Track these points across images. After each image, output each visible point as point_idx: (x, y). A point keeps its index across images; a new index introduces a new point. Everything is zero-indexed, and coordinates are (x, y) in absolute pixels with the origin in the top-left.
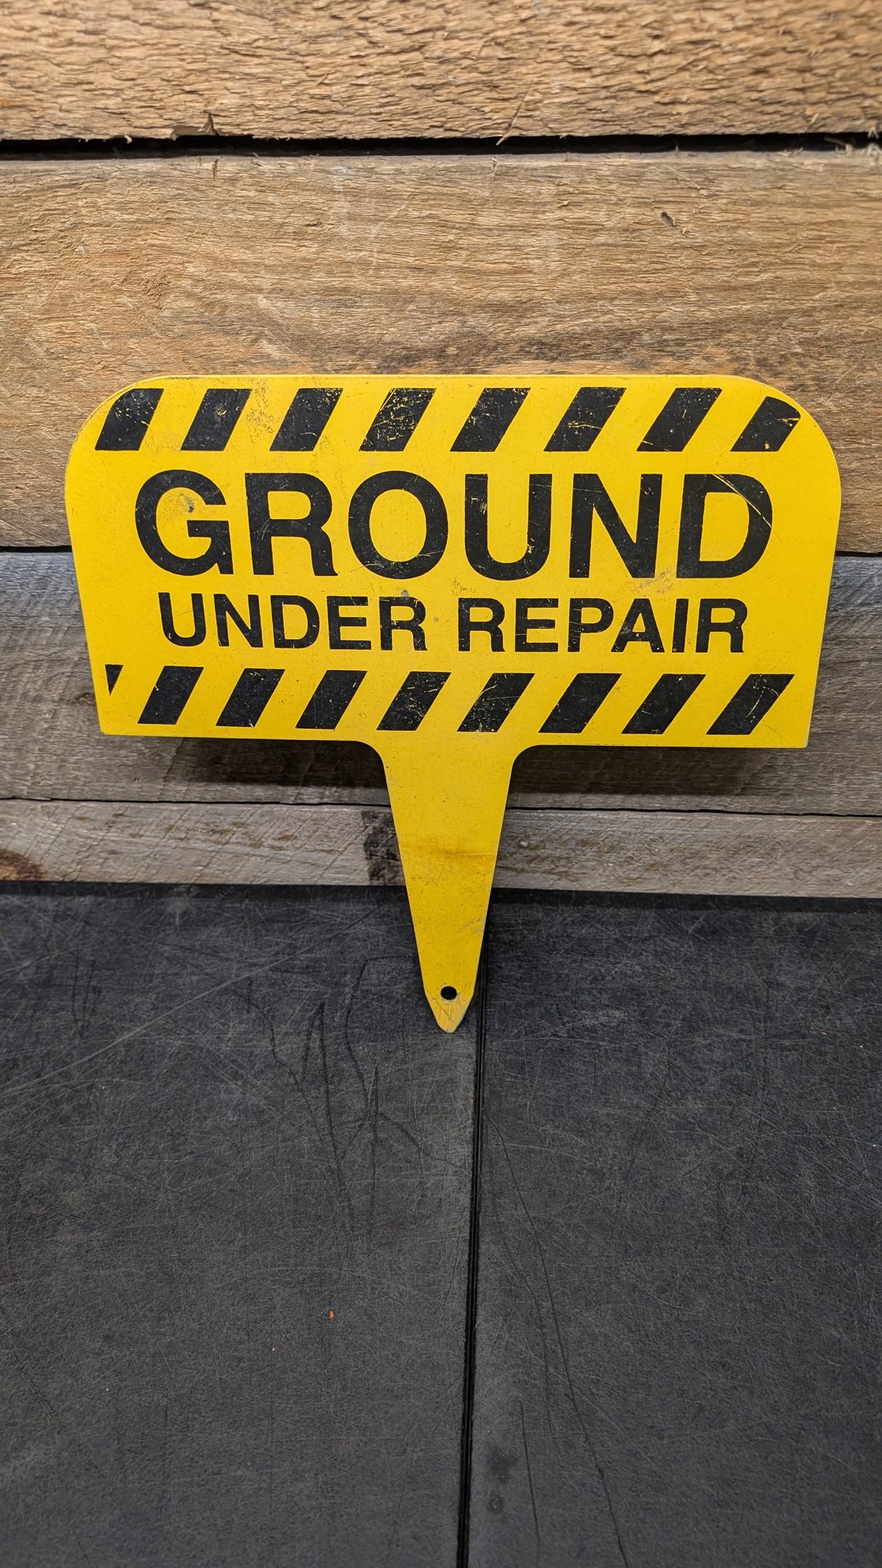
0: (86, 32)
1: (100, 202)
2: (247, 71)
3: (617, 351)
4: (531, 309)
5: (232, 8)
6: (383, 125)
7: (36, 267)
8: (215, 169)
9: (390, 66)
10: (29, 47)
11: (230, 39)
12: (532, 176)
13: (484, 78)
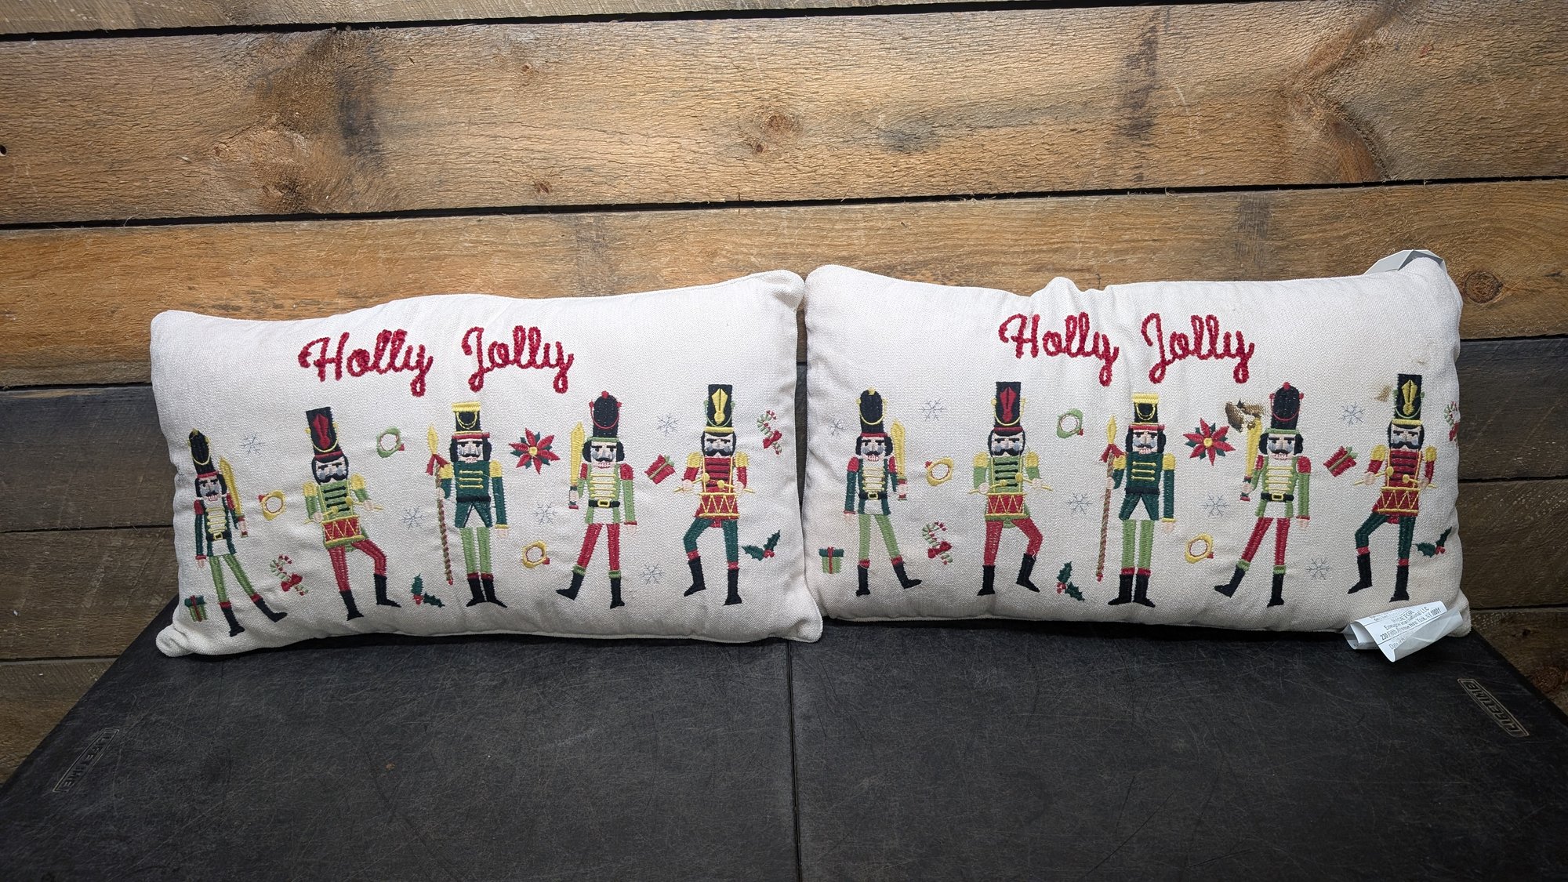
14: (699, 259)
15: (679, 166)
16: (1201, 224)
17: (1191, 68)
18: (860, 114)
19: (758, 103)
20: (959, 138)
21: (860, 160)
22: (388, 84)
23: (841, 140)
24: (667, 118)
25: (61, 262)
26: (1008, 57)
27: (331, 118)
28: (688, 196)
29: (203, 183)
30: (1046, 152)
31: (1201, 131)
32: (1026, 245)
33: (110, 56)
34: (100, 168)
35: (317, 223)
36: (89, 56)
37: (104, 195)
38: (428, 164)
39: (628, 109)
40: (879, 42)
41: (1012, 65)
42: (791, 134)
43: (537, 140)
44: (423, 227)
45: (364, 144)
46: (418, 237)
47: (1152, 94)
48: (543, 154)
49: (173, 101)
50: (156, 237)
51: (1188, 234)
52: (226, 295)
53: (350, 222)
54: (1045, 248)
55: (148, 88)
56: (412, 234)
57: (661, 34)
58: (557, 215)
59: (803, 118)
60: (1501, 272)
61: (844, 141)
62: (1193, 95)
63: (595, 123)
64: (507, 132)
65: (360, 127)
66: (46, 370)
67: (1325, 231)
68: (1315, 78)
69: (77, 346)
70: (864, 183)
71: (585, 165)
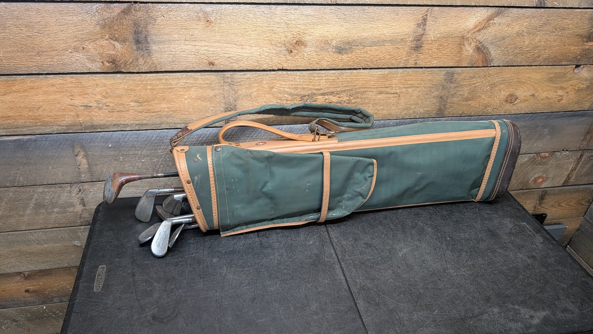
0: (269, 58)
1: (267, 77)
2: (288, 62)
3: (332, 94)
5: (288, 56)
6: (304, 68)
8: (282, 73)
9: (306, 61)
11: (287, 59)
12: (322, 74)
13: (317, 63)
14: (267, 90)
15: (262, 57)
16: (433, 79)
17: (437, 28)
18: (327, 41)
19: (292, 36)
20: (360, 50)
21: (326, 56)
22: (154, 25)
24: (259, 40)
25: (17, 89)
26: (379, 23)
27: (131, 37)
28: (265, 67)
29: (77, 60)
30: (387, 55)
31: (437, 49)
32: (377, 85)
33: (37, 10)
34: (33, 54)
35: (124, 75)
36: (28, 10)
37: (35, 64)
38: (168, 55)
40: (336, 16)
41: (380, 26)
42: (303, 47)
43: (211, 47)
44: (166, 77)
45: (143, 47)
46: (164, 81)
47: (424, 37)
48: (213, 52)
49: (65, 29)
50: (58, 80)
51: (428, 82)
52: (85, 102)
53: (137, 75)
54: (383, 86)
55: (54, 23)
56: (161, 80)
57: (259, 10)
58: (216, 73)
59: (308, 41)
60: (518, 94)
61: (321, 50)
62: (436, 37)
63: (233, 41)
64: (199, 44)
65: (142, 41)
66: (10, 130)
67: (470, 81)
68: (474, 33)
69: (23, 121)
70: (326, 64)
71: (228, 56)
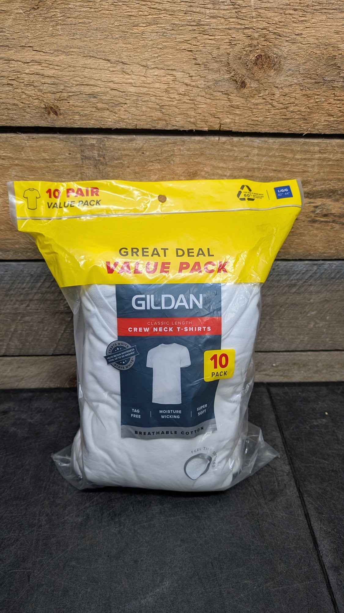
0: (189, 100)
1: (182, 148)
2: (235, 112)
3: (330, 196)
4: (307, 183)
5: (235, 95)
6: (271, 129)
7: (156, 167)
8: (219, 140)
9: (277, 113)
10: (171, 103)
11: (232, 103)
12: (314, 145)
13: (303, 117)
15: (172, 96)
19: (247, 42)
21: (326, 100)
23: (313, 81)
24: (165, 50)
28: (178, 124)
39: (131, 40)
42: (272, 73)
43: (47, 65)
58: (65, 136)
59: (285, 58)
61: (316, 83)
63: (100, 52)
64: (19, 56)
70: (325, 121)
71: (90, 92)
